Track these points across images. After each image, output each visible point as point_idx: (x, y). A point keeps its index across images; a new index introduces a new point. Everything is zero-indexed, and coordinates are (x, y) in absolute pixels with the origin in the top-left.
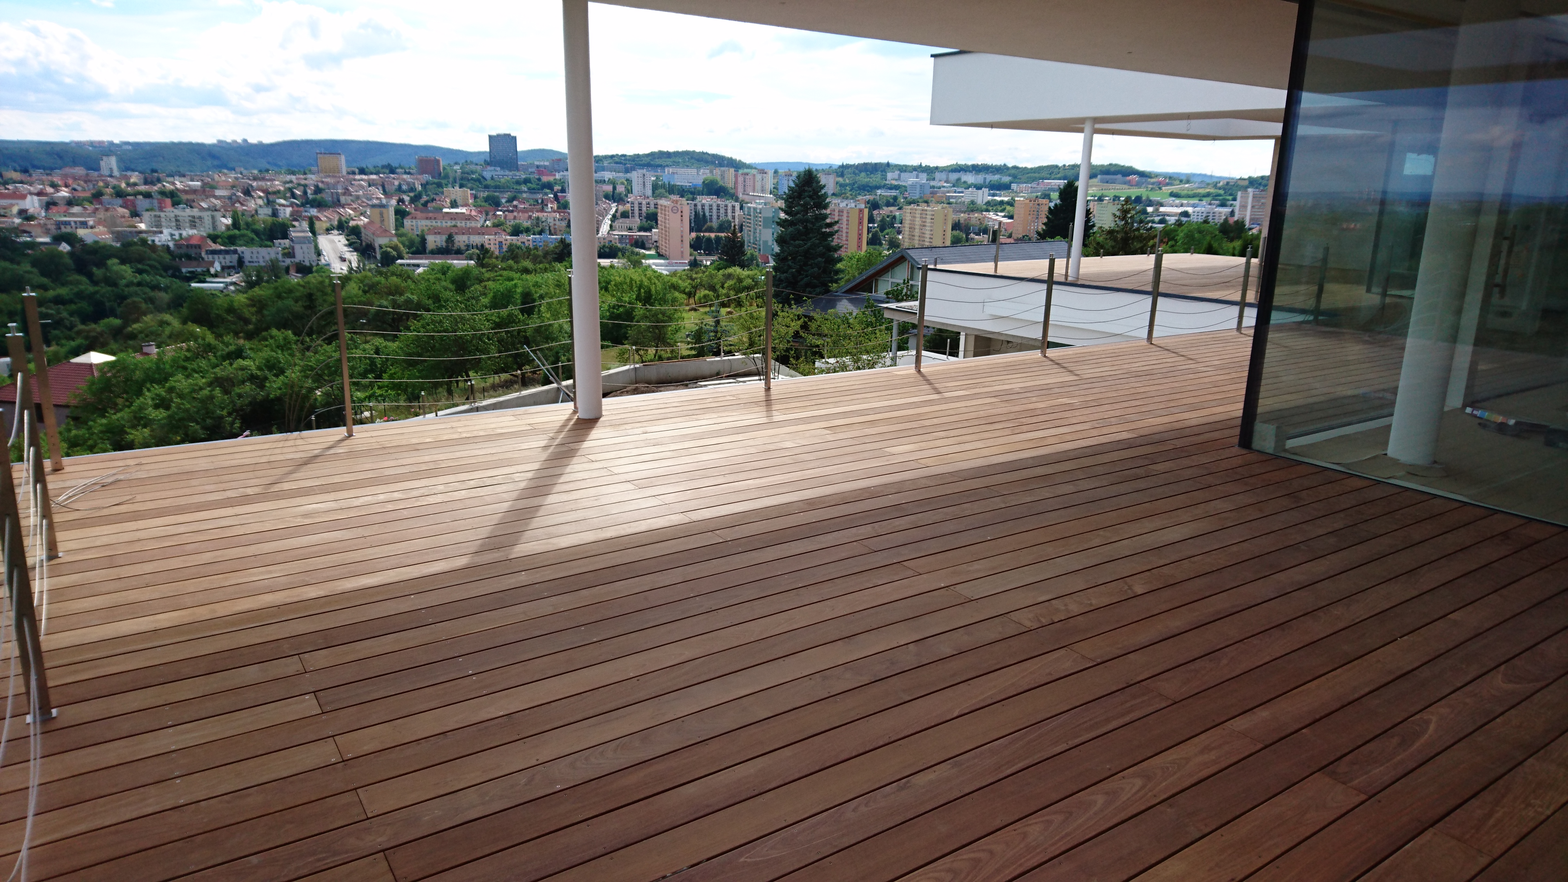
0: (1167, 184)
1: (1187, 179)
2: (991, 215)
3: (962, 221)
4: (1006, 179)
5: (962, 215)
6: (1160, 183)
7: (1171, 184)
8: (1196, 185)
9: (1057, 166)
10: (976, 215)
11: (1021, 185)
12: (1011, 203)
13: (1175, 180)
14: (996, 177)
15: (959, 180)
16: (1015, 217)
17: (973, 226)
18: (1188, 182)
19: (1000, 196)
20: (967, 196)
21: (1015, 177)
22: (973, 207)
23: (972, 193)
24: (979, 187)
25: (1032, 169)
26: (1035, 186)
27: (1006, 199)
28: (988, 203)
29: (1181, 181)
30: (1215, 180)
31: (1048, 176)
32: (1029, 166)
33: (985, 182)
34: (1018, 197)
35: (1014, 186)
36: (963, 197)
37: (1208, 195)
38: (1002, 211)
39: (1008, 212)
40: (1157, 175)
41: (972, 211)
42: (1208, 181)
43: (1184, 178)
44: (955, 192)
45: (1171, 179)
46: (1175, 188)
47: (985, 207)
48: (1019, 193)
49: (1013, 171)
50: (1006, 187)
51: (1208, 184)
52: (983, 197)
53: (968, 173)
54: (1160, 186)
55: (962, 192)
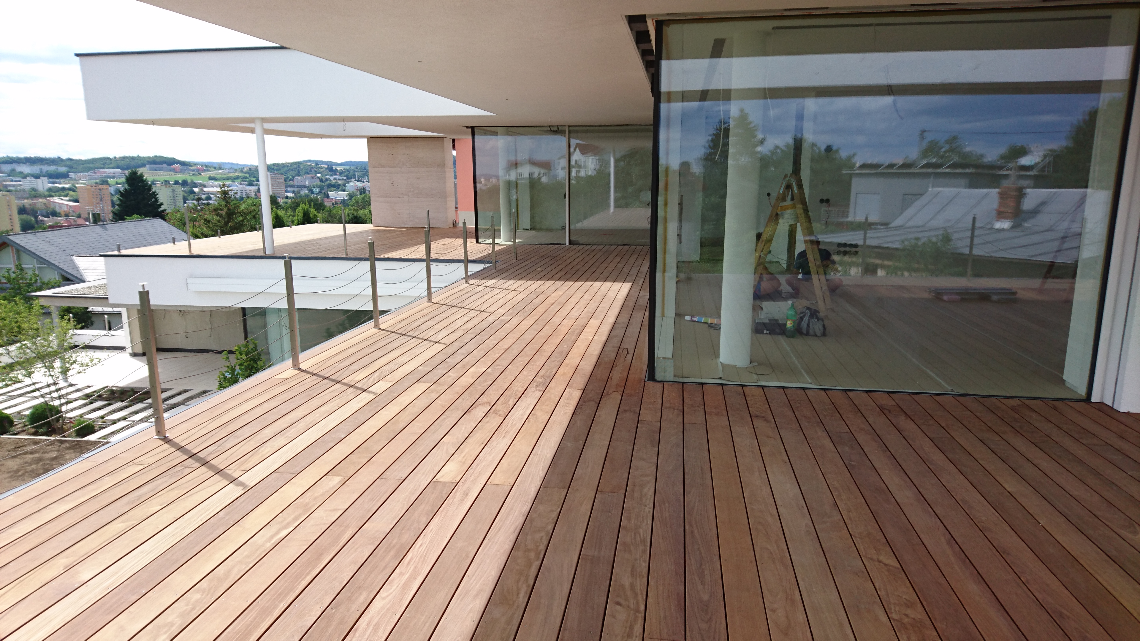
0: (205, 171)
1: (219, 167)
2: (56, 199)
3: (27, 206)
4: (63, 169)
5: (26, 201)
6: (199, 170)
7: (208, 171)
8: (227, 171)
9: (108, 158)
10: (41, 200)
11: (79, 174)
12: (73, 189)
13: (210, 167)
14: (52, 168)
15: (13, 170)
16: (80, 200)
17: (39, 209)
18: (220, 169)
19: (60, 183)
20: (27, 184)
21: (70, 167)
22: (35, 194)
23: (31, 182)
24: (37, 177)
25: (86, 161)
26: (91, 174)
27: (67, 186)
28: (50, 190)
29: (215, 168)
30: (240, 167)
31: (102, 166)
32: (83, 158)
33: (41, 172)
34: (78, 183)
35: (72, 175)
36: (21, 185)
37: (238, 178)
38: (66, 196)
39: (72, 196)
40: (195, 164)
41: (35, 197)
42: (235, 167)
43: (217, 166)
44: (12, 181)
45: (207, 167)
46: (212, 173)
47: (47, 193)
48: (78, 180)
49: (68, 163)
50: (64, 176)
51: (236, 170)
52: (43, 184)
53: (22, 165)
54: (199, 172)
55: (20, 181)
